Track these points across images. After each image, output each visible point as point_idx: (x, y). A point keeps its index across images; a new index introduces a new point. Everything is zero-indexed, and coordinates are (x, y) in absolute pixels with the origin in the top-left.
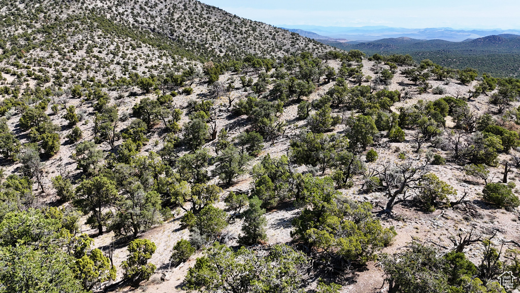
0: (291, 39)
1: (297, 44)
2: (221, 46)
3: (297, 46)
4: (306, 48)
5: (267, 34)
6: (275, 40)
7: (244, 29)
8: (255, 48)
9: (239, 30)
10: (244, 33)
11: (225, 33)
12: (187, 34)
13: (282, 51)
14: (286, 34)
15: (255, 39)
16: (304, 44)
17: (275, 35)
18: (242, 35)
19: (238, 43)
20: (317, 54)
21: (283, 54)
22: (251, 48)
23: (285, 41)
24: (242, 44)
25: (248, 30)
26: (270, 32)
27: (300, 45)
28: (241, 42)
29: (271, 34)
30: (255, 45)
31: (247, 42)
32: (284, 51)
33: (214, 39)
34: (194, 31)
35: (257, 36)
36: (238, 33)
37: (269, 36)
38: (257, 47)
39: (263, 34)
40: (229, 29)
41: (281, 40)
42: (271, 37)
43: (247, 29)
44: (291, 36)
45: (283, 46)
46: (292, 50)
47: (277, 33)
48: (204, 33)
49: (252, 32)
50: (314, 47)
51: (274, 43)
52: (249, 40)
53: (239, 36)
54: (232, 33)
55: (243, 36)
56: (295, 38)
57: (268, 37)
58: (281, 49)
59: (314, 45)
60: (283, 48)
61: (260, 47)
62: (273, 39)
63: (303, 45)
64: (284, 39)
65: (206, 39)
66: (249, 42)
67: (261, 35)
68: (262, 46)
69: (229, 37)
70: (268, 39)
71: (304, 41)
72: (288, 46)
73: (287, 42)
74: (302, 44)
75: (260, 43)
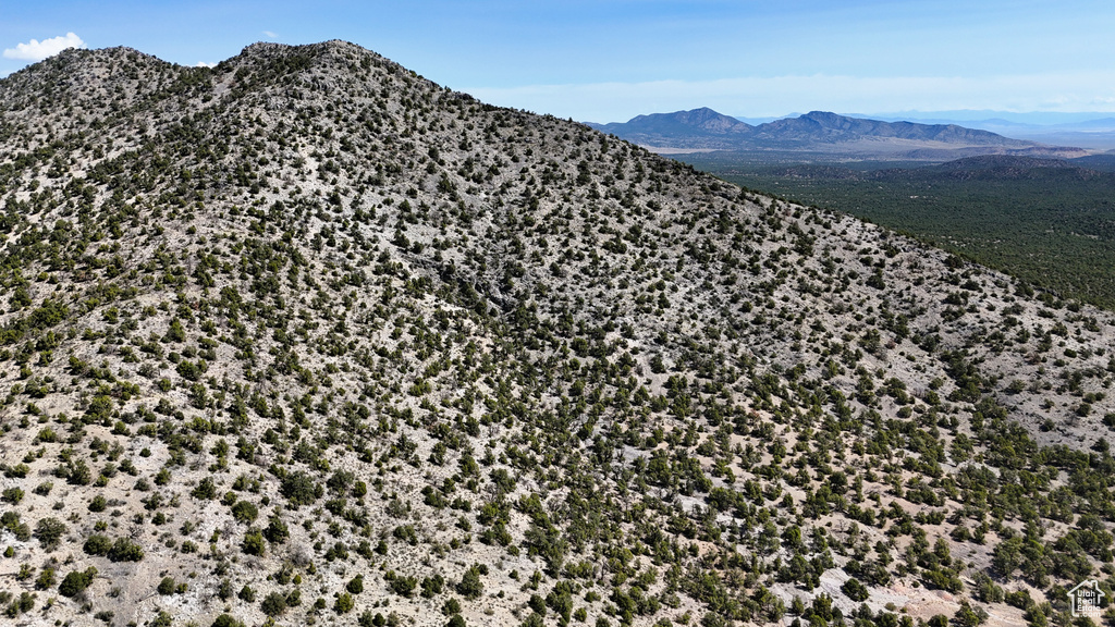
0: (944, 287)
1: (972, 310)
2: (661, 341)
3: (969, 318)
4: (1012, 334)
5: (851, 263)
6: (882, 288)
7: (767, 248)
8: (797, 337)
9: (748, 251)
10: (766, 264)
11: (696, 266)
13: (907, 346)
14: (924, 262)
15: (803, 289)
16: (998, 312)
17: (881, 264)
18: (755, 272)
19: (734, 309)
20: (1059, 364)
21: (911, 359)
22: (780, 337)
23: (919, 292)
24: (749, 317)
25: (782, 251)
26: (865, 251)
27: (984, 314)
28: (746, 309)
29: (866, 262)
30: (798, 322)
31: (771, 306)
32: (915, 340)
33: (642, 306)
35: (814, 274)
36: (743, 267)
37: (860, 268)
38: (806, 329)
39: (838, 261)
40: (713, 249)
41: (903, 285)
42: (868, 272)
43: (776, 247)
44: (946, 271)
45: (913, 316)
46: (951, 339)
47: (890, 255)
48: (615, 281)
49: (793, 258)
50: (1047, 325)
51: (875, 303)
52: (777, 295)
53: (744, 278)
54: (720, 265)
55: (757, 281)
56: (964, 281)
57: (853, 275)
58: (902, 333)
59: (1042, 314)
60: (911, 326)
61: (817, 327)
62: (875, 282)
63: (995, 316)
64: (918, 282)
65: (616, 308)
66: (779, 304)
67: (829, 268)
68: (829, 322)
69: (706, 287)
70: (853, 282)
71: (999, 292)
72: (933, 318)
73: (927, 297)
74: (991, 308)
75: (821, 307)
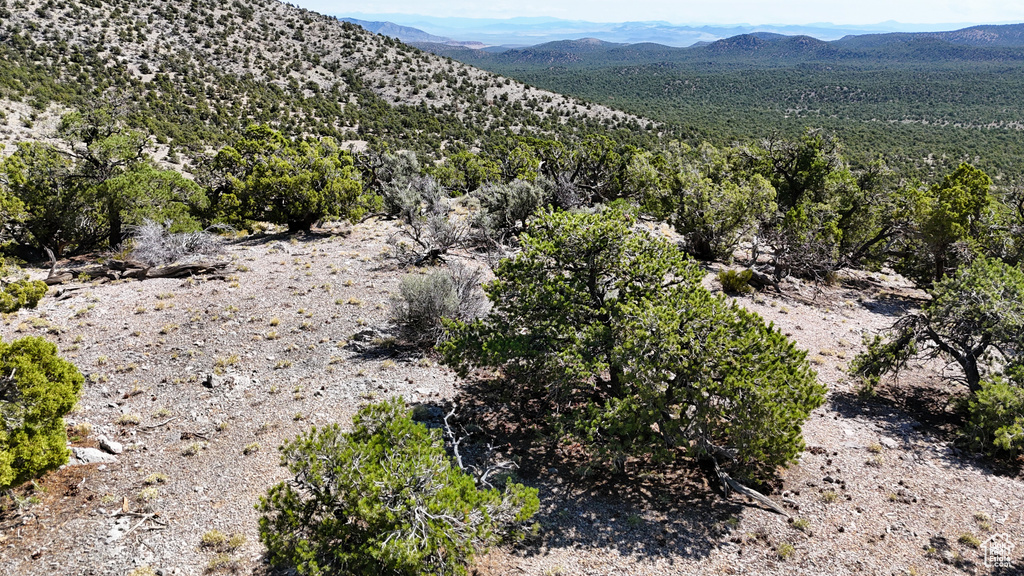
0: (342, 39)
1: (358, 51)
2: (145, 56)
3: (357, 55)
4: (381, 61)
5: (280, 26)
6: (303, 41)
7: (217, 14)
8: (247, 61)
9: (203, 14)
10: (219, 22)
11: (164, 22)
12: (44, 23)
13: (319, 68)
14: (329, 27)
15: (248, 38)
16: (374, 51)
17: (301, 28)
18: (212, 26)
19: (199, 47)
20: (406, 74)
21: (322, 74)
22: (235, 61)
23: (327, 43)
24: (210, 51)
25: (230, 16)
26: (289, 20)
27: (365, 52)
28: (207, 46)
29: (291, 27)
30: (246, 54)
31: (226, 45)
32: (325, 67)
33: (125, 38)
34: (68, 15)
35: (254, 30)
36: (201, 23)
37: (288, 30)
38: (252, 57)
39: (271, 24)
40: (175, 11)
41: (317, 40)
42: (292, 32)
43: (225, 13)
44: (343, 31)
45: (323, 55)
46: (346, 66)
47: (308, 24)
48: (98, 22)
49: (239, 20)
50: (400, 58)
51: (299, 49)
52: (230, 40)
53: (203, 30)
54: (183, 21)
55: (213, 31)
56: (353, 37)
57: (282, 33)
58: (316, 63)
59: (398, 53)
60: (323, 60)
61: (260, 57)
62: (298, 37)
63: (372, 54)
64: (326, 38)
65: (103, 37)
66: (231, 45)
67: (264, 27)
68: (268, 55)
69: (175, 33)
70: (283, 37)
71: (375, 43)
72: (336, 56)
73: (332, 45)
74: (370, 50)
75: (262, 47)
